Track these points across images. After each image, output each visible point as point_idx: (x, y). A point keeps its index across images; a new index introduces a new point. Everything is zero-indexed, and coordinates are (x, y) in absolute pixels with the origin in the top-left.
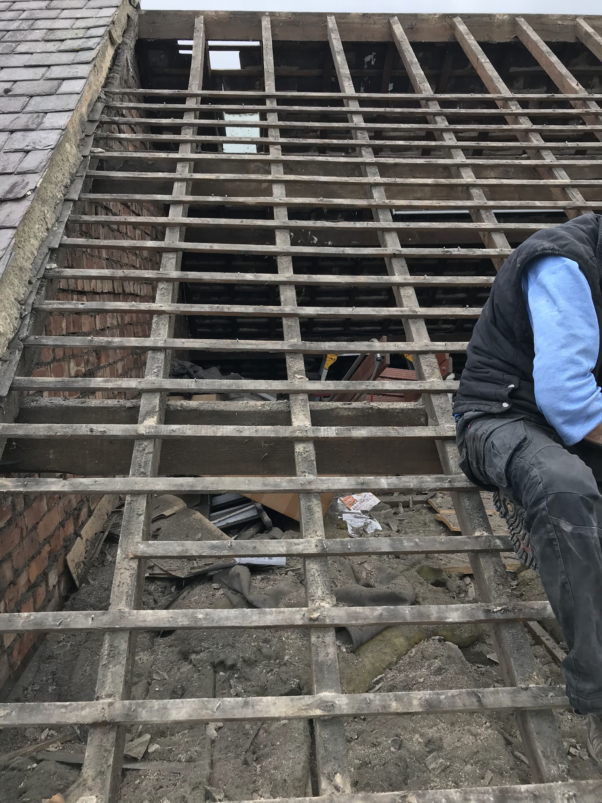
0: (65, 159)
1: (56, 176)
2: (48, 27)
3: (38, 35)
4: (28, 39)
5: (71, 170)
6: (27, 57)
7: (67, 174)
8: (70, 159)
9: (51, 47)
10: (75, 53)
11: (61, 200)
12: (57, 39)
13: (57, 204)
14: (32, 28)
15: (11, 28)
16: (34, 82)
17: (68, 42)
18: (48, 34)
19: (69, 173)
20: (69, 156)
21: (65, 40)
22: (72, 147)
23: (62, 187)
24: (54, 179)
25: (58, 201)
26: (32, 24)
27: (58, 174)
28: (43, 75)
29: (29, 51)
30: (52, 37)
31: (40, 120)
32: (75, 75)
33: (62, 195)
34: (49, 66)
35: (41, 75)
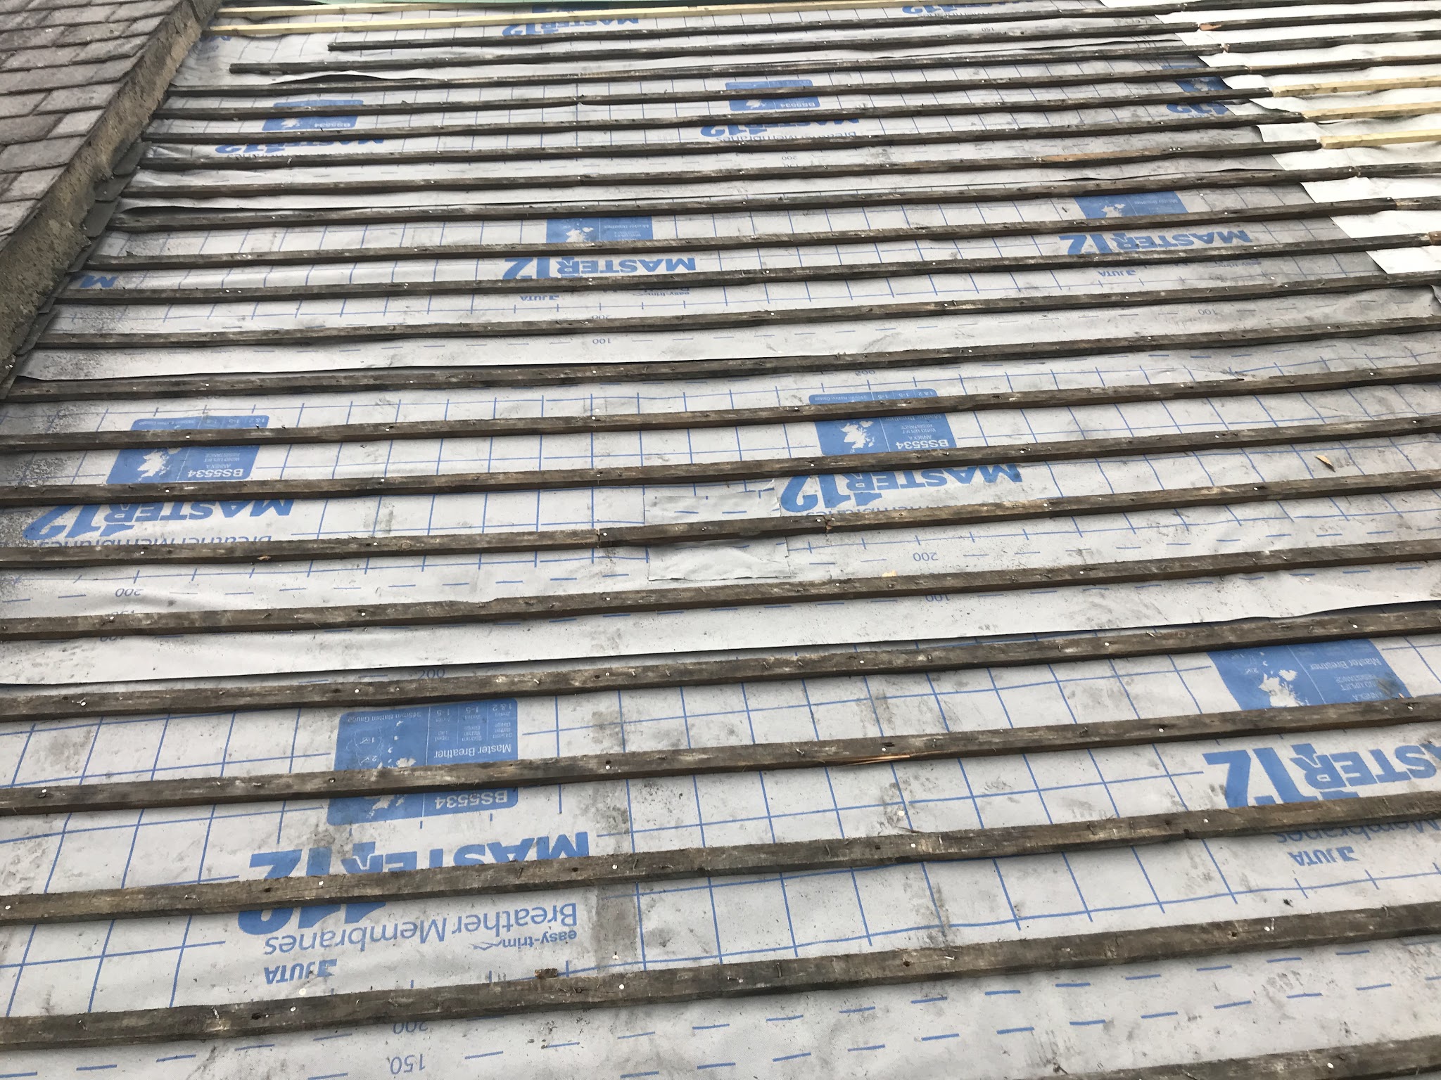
0: (45, 247)
1: (20, 277)
2: (69, 21)
3: (49, 34)
4: (29, 45)
5: (58, 265)
6: (19, 76)
7: (47, 273)
8: (56, 246)
9: (64, 55)
10: (98, 66)
11: (27, 317)
12: (78, 41)
13: (18, 325)
14: (43, 24)
15: (8, 27)
16: (18, 120)
17: (93, 46)
18: (66, 33)
19: (53, 269)
20: (55, 241)
21: (91, 42)
22: (62, 225)
23: (35, 295)
24: (15, 284)
25: (21, 320)
26: (45, 18)
27: (26, 274)
28: (36, 106)
29: (26, 65)
30: (70, 39)
31: (6, 186)
32: (87, 104)
33: (33, 309)
34: (49, 91)
35: (32, 107)
